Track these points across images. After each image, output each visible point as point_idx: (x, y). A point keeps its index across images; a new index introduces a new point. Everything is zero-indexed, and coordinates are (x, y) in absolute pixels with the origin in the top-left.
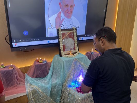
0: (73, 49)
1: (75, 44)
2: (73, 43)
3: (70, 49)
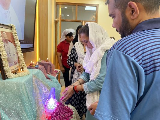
0: (17, 62)
1: (19, 54)
2: (15, 53)
3: (14, 63)
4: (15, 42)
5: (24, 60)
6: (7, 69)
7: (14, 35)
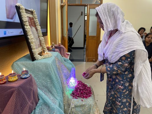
1: (40, 38)
6: (35, 51)
7: (35, 20)
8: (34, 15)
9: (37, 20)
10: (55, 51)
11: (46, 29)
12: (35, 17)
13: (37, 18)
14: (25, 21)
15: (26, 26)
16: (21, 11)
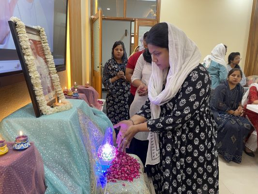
4: (47, 57)
5: (60, 86)
6: (42, 100)
7: (43, 44)
8: (42, 37)
9: (47, 44)
10: (77, 98)
11: (64, 59)
12: (43, 39)
13: (47, 41)
14: (25, 47)
15: (28, 55)
16: (18, 30)
